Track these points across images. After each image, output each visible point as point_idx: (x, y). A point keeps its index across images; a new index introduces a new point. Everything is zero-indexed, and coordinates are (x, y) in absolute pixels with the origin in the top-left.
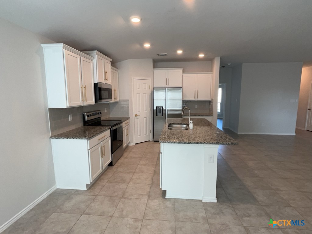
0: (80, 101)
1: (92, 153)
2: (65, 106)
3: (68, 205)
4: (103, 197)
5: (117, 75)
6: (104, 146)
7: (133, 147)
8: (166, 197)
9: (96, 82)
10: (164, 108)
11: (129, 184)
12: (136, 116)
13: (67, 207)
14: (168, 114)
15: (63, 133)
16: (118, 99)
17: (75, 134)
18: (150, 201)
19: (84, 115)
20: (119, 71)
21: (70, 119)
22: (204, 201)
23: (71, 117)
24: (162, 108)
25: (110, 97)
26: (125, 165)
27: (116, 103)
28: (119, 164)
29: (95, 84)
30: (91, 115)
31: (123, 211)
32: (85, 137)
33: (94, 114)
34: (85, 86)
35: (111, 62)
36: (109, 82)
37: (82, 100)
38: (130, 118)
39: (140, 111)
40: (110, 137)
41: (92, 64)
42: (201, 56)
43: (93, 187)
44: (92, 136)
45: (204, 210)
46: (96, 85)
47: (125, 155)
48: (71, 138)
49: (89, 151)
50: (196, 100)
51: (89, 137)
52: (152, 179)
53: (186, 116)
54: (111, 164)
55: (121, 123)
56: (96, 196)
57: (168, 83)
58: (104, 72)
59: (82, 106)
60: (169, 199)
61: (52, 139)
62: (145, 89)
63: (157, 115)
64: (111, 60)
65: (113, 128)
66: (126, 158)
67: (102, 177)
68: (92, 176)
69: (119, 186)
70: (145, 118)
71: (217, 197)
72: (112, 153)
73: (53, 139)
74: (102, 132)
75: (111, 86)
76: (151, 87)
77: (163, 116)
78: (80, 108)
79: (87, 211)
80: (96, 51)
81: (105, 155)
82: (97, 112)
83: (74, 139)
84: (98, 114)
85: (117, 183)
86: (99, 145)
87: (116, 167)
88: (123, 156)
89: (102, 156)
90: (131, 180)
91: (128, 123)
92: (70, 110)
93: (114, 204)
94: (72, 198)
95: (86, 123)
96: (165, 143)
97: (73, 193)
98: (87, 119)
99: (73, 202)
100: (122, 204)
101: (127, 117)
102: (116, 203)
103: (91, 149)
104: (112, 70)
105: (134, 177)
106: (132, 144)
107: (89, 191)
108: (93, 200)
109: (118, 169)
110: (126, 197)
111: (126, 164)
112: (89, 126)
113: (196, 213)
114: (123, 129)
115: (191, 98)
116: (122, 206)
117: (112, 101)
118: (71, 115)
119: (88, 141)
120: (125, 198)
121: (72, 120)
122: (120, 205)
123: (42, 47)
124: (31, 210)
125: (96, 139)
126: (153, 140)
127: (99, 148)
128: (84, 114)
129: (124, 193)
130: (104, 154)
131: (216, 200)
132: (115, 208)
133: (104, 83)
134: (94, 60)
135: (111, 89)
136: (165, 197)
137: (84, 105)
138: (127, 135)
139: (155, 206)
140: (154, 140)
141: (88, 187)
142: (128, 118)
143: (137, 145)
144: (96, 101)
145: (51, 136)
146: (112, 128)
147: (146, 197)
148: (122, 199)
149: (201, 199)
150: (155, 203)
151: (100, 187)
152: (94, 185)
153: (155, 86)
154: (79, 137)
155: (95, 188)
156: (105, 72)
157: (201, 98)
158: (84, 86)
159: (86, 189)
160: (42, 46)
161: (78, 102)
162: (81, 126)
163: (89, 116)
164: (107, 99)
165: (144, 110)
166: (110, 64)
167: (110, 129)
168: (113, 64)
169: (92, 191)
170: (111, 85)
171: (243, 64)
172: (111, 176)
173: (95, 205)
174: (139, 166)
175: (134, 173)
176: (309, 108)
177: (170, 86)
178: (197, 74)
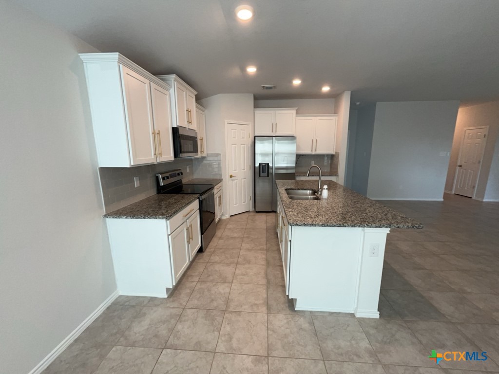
0: (151, 155)
1: (173, 239)
2: (127, 165)
3: (139, 329)
4: (193, 310)
5: (204, 117)
6: (191, 226)
7: (228, 221)
8: (296, 309)
9: (176, 127)
10: (271, 165)
11: (233, 284)
12: (231, 177)
13: (136, 334)
14: (276, 174)
15: (125, 207)
16: (206, 153)
17: (145, 209)
18: (271, 318)
19: (157, 178)
20: (206, 111)
21: (137, 184)
22: (358, 315)
23: (138, 182)
24: (267, 166)
25: (195, 150)
26: (221, 251)
27: (203, 158)
28: (212, 250)
29: (173, 128)
30: (168, 178)
31: (231, 339)
32: (163, 215)
33: (172, 176)
34: (159, 131)
35: (196, 96)
36: (194, 126)
37: (155, 154)
38: (222, 179)
39: (236, 170)
40: (199, 210)
41: (168, 96)
42: (326, 89)
43: (176, 292)
44: (174, 213)
45: (365, 335)
46: (175, 131)
47: (219, 233)
48: (139, 218)
49: (170, 237)
50: (314, 154)
51: (168, 214)
52: (266, 274)
53: (300, 176)
54: (201, 250)
55: (212, 188)
56: (184, 308)
57: (274, 131)
58: (187, 111)
59: (156, 163)
60: (302, 313)
61: (107, 219)
62: (243, 138)
63: (259, 176)
64: (196, 93)
65: (203, 196)
66: (221, 238)
67: (189, 273)
68: (176, 274)
69: (218, 288)
70: (243, 180)
71: (379, 310)
72: (202, 233)
73: (109, 219)
74: (188, 204)
75: (197, 133)
76: (251, 136)
77: (268, 176)
78: (150, 167)
79: (171, 341)
80: (174, 76)
81: (192, 240)
82: (177, 172)
83: (144, 218)
84: (178, 174)
85: (214, 283)
86: (183, 225)
87: (209, 253)
88: (215, 236)
89: (189, 242)
90: (234, 276)
91: (220, 188)
92: (136, 171)
93: (214, 324)
94: (145, 314)
95: (160, 190)
96: (300, 226)
97: (145, 303)
98: (162, 184)
99: (146, 323)
100: (228, 324)
101: (218, 178)
102: (217, 323)
103: (173, 233)
104: (198, 110)
105: (238, 272)
106: (226, 217)
107: (171, 299)
108: (179, 318)
109: (212, 258)
110: (231, 309)
111: (221, 249)
112: (166, 195)
113: (353, 342)
114: (215, 196)
115: (307, 151)
116: (228, 328)
117: (198, 155)
118: (138, 178)
119: (168, 221)
120: (231, 312)
121: (139, 185)
122: (225, 327)
123: (80, 59)
124: (76, 341)
125: (179, 217)
126: (254, 210)
127: (183, 229)
128: (157, 175)
129: (227, 302)
130: (192, 238)
131: (379, 316)
132: (216, 333)
133: (187, 127)
134: (172, 91)
135: (197, 138)
136: (294, 309)
137: (158, 161)
138: (220, 204)
139: (282, 328)
140: (257, 210)
141: (169, 293)
142: (220, 180)
143: (233, 218)
144: (176, 155)
145: (105, 214)
146: (200, 197)
147: (264, 309)
148: (226, 315)
149: (353, 312)
150: (281, 320)
151: (188, 291)
152: (179, 287)
153: (257, 134)
154: (152, 214)
155: (180, 294)
156: (189, 111)
157: (320, 151)
158: (157, 132)
159: (166, 296)
160: (81, 57)
161: (149, 158)
162: (153, 194)
163: (166, 178)
164: (191, 152)
165: (242, 168)
166: (194, 100)
167: (199, 198)
168: (198, 99)
169: (175, 298)
170: (196, 131)
171: (377, 103)
172: (202, 270)
173: (183, 328)
174: (242, 252)
175: (237, 264)
176: (459, 164)
177: (278, 133)
178: (315, 116)
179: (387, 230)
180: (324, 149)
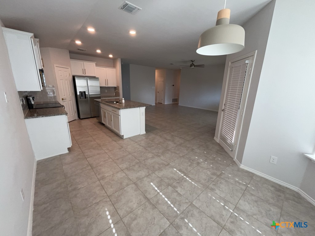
9: (41, 69)
10: (86, 92)
12: (63, 99)
14: (90, 97)
19: (28, 99)
42: (111, 56)
50: (107, 86)
57: (84, 73)
62: (66, 76)
63: (80, 98)
70: (69, 101)
71: (145, 131)
76: (71, 75)
77: (85, 98)
83: (54, 115)
95: (32, 106)
98: (33, 103)
115: (104, 85)
119: (67, 116)
126: (78, 118)
131: (146, 133)
136: (123, 139)
140: (81, 118)
145: (24, 117)
149: (139, 134)
153: (74, 74)
157: (110, 85)
162: (28, 110)
165: (68, 95)
171: (130, 64)
176: (158, 91)
177: (87, 75)
178: (106, 68)
179: (145, 108)
180: (111, 84)
